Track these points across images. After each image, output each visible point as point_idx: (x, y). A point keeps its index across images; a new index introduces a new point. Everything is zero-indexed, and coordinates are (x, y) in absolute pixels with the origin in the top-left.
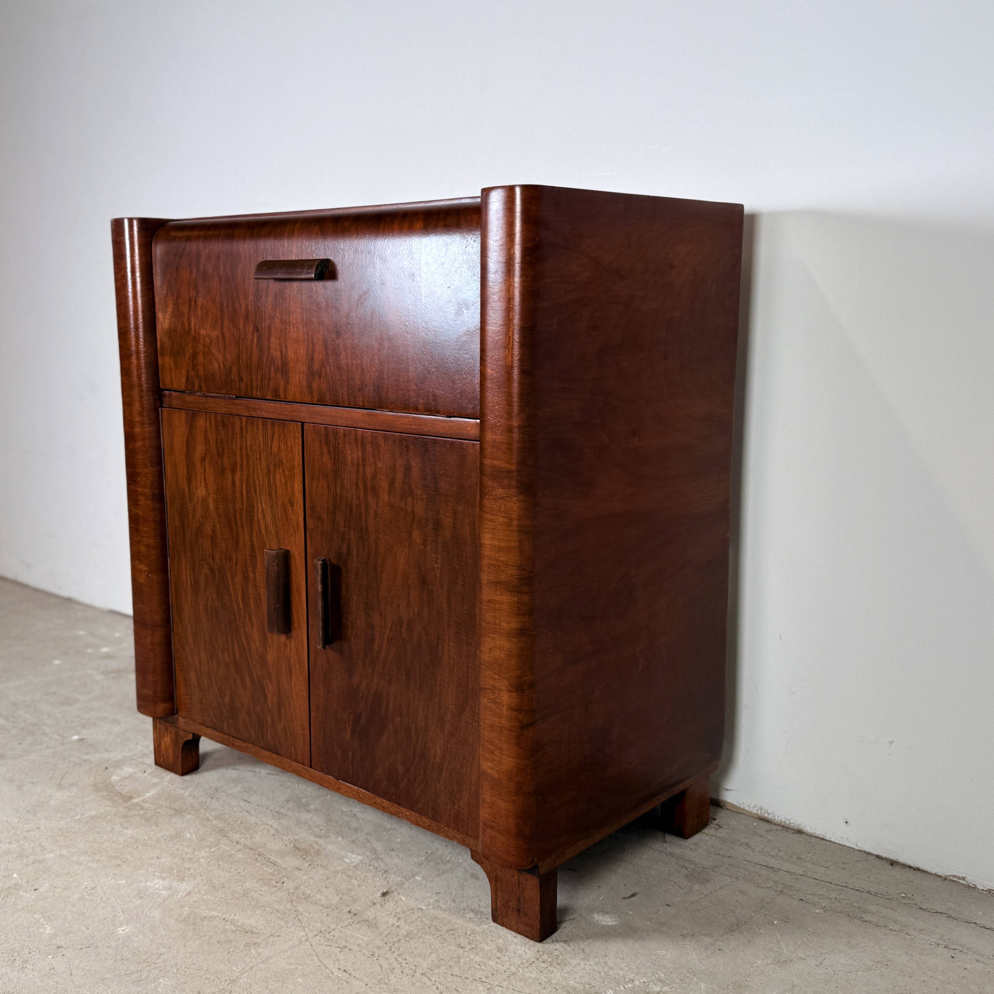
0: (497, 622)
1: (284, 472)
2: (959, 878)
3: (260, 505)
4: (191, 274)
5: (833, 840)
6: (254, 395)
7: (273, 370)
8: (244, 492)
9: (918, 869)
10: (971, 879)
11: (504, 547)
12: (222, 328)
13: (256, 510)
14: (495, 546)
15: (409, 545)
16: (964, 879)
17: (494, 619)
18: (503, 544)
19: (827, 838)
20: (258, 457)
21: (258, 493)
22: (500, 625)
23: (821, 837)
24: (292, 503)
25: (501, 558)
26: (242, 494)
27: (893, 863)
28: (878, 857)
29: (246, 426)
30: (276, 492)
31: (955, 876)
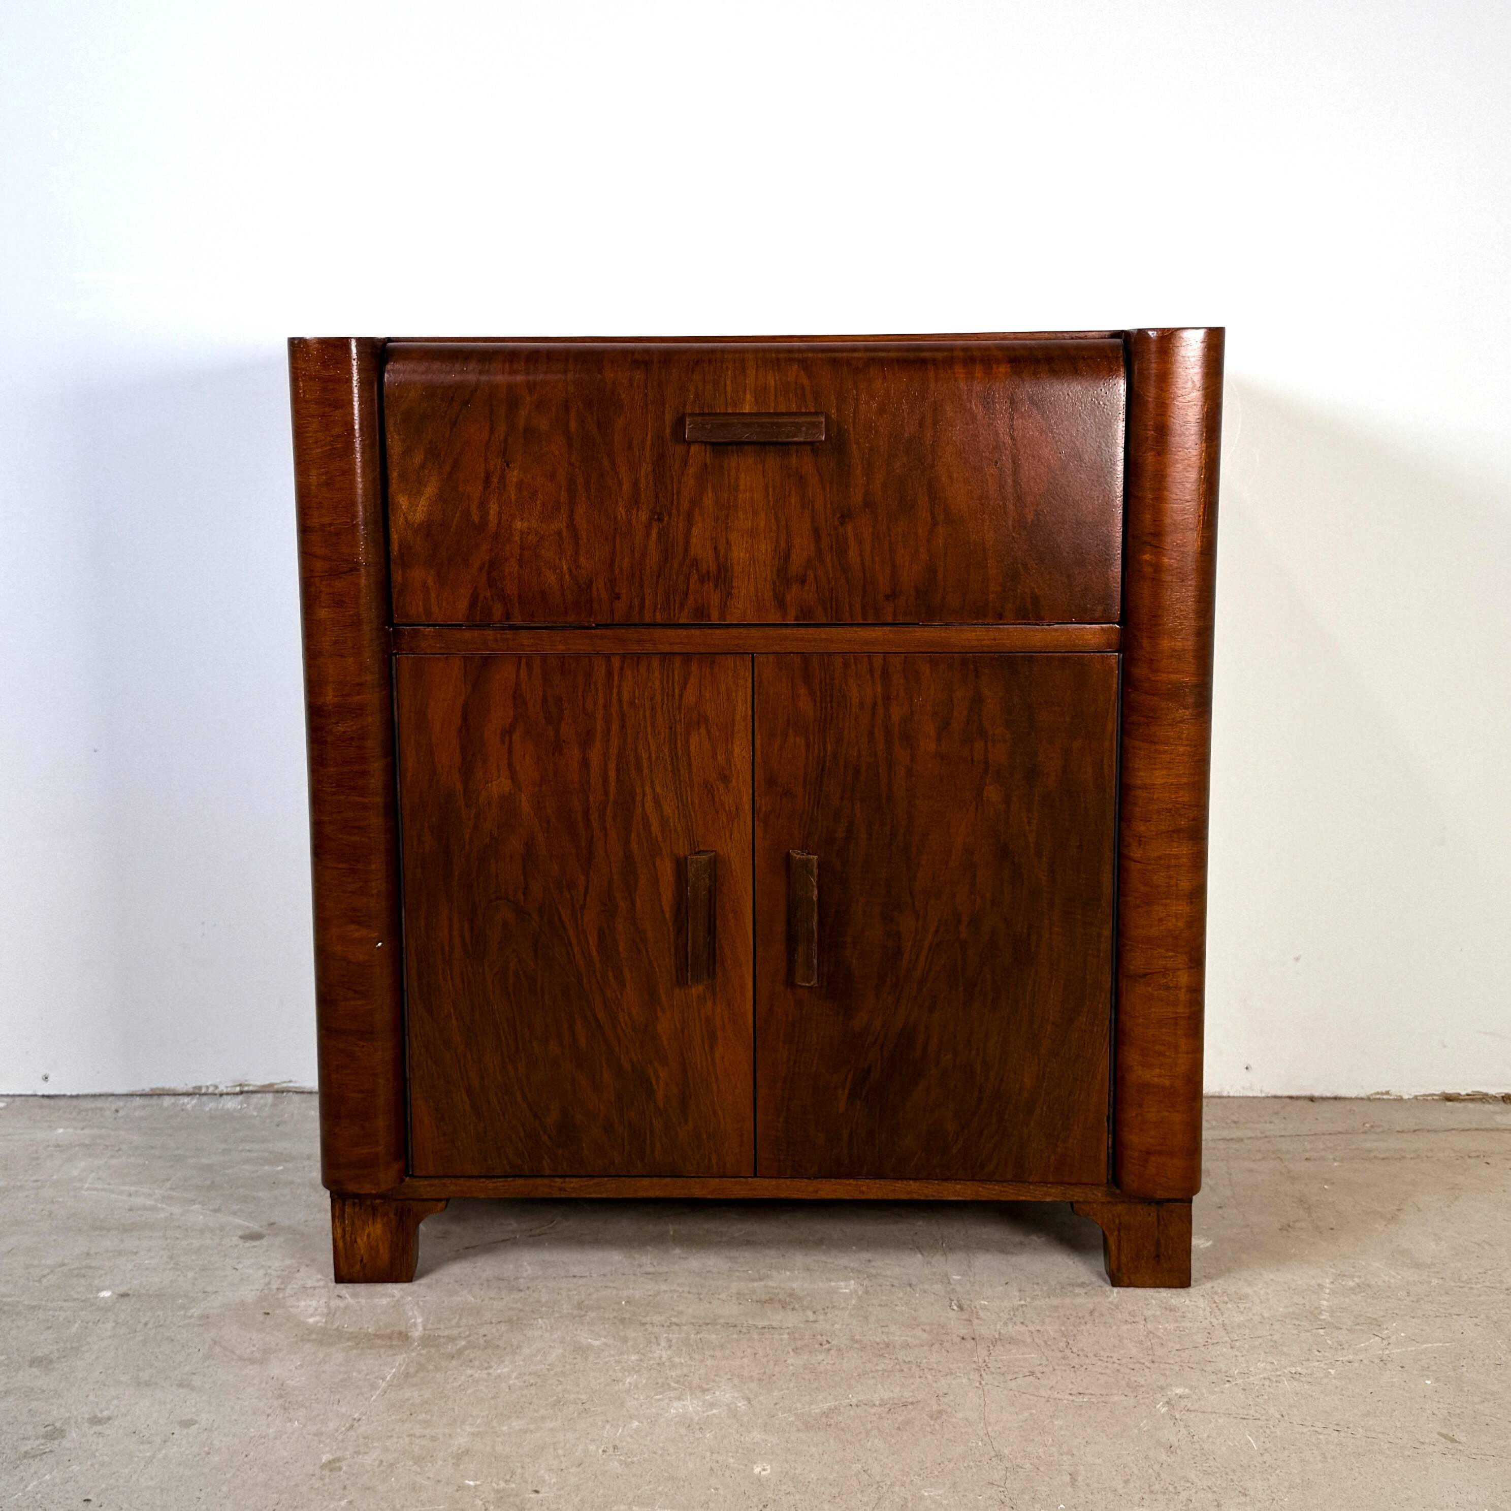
0: (1173, 882)
1: (708, 732)
2: (1382, 1094)
3: (648, 790)
4: (492, 431)
5: (1231, 1094)
6: (647, 620)
7: (694, 578)
8: (612, 774)
9: (1336, 1098)
10: (1395, 1092)
11: (1185, 784)
12: (571, 517)
13: (639, 798)
14: (1172, 784)
15: (977, 807)
16: (1387, 1093)
17: (1167, 880)
18: (1185, 780)
19: (1225, 1094)
20: (648, 714)
21: (645, 771)
22: (1177, 886)
23: (1217, 1094)
24: (725, 778)
25: (1180, 799)
26: (606, 779)
27: (1312, 1099)
28: (1291, 1098)
29: (622, 669)
30: (689, 765)
31: (1378, 1093)
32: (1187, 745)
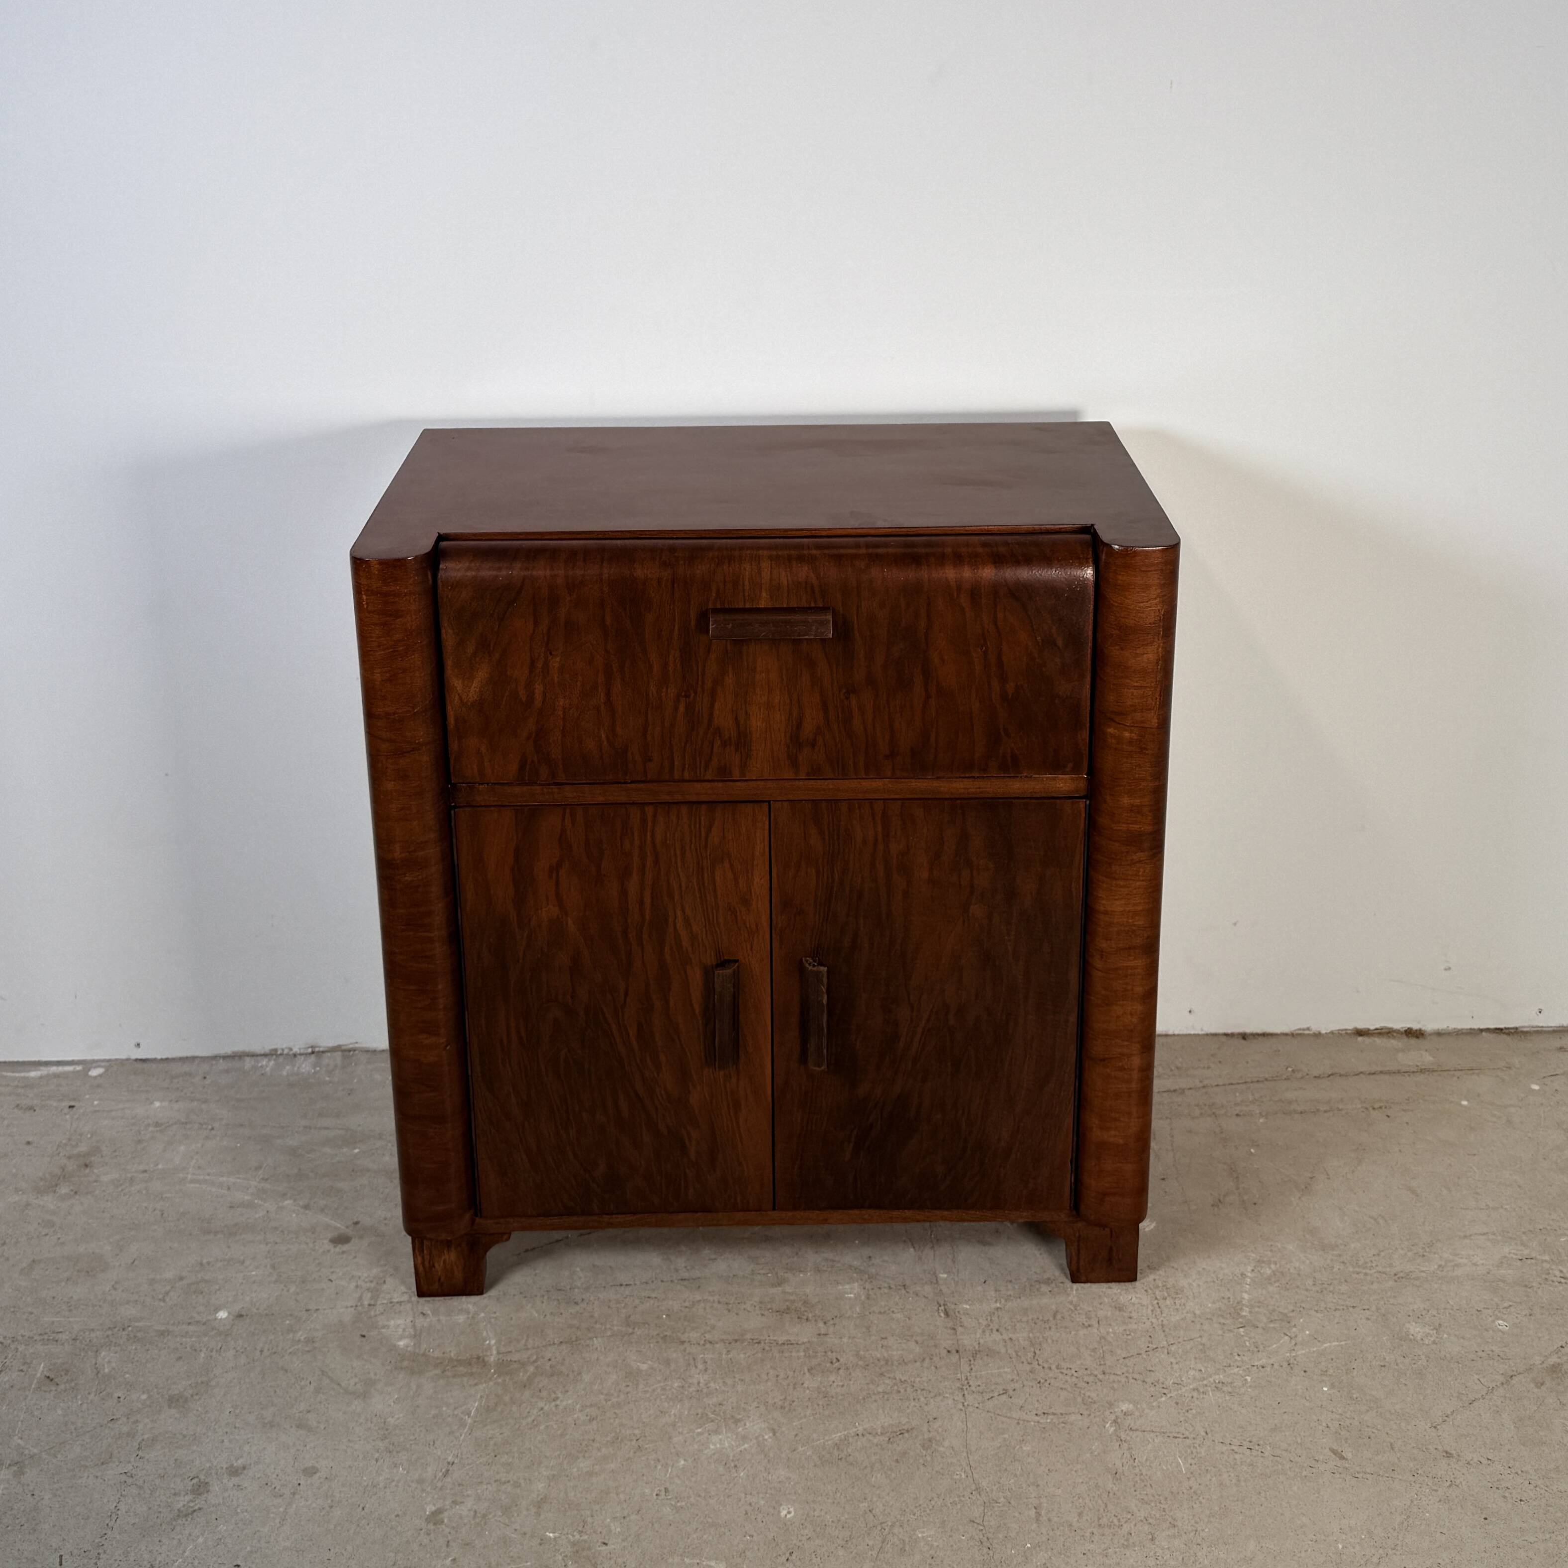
0: (1129, 988)
1: (732, 866)
2: (1304, 1030)
3: (679, 913)
4: (536, 623)
5: (1176, 1032)
6: (676, 777)
7: (718, 743)
8: (647, 900)
9: (1264, 1035)
10: (1315, 1028)
11: (1141, 911)
12: (608, 694)
13: (671, 920)
14: (1129, 912)
15: (964, 922)
16: (1308, 1029)
17: (1124, 986)
18: (1140, 908)
19: (1171, 1032)
20: (678, 852)
21: (676, 897)
22: (1132, 990)
23: (1164, 1033)
24: (746, 902)
25: (1136, 923)
26: (641, 903)
27: (1244, 1036)
28: (1226, 1035)
29: (655, 816)
30: (715, 891)
31: (1300, 1029)
32: (1143, 881)
